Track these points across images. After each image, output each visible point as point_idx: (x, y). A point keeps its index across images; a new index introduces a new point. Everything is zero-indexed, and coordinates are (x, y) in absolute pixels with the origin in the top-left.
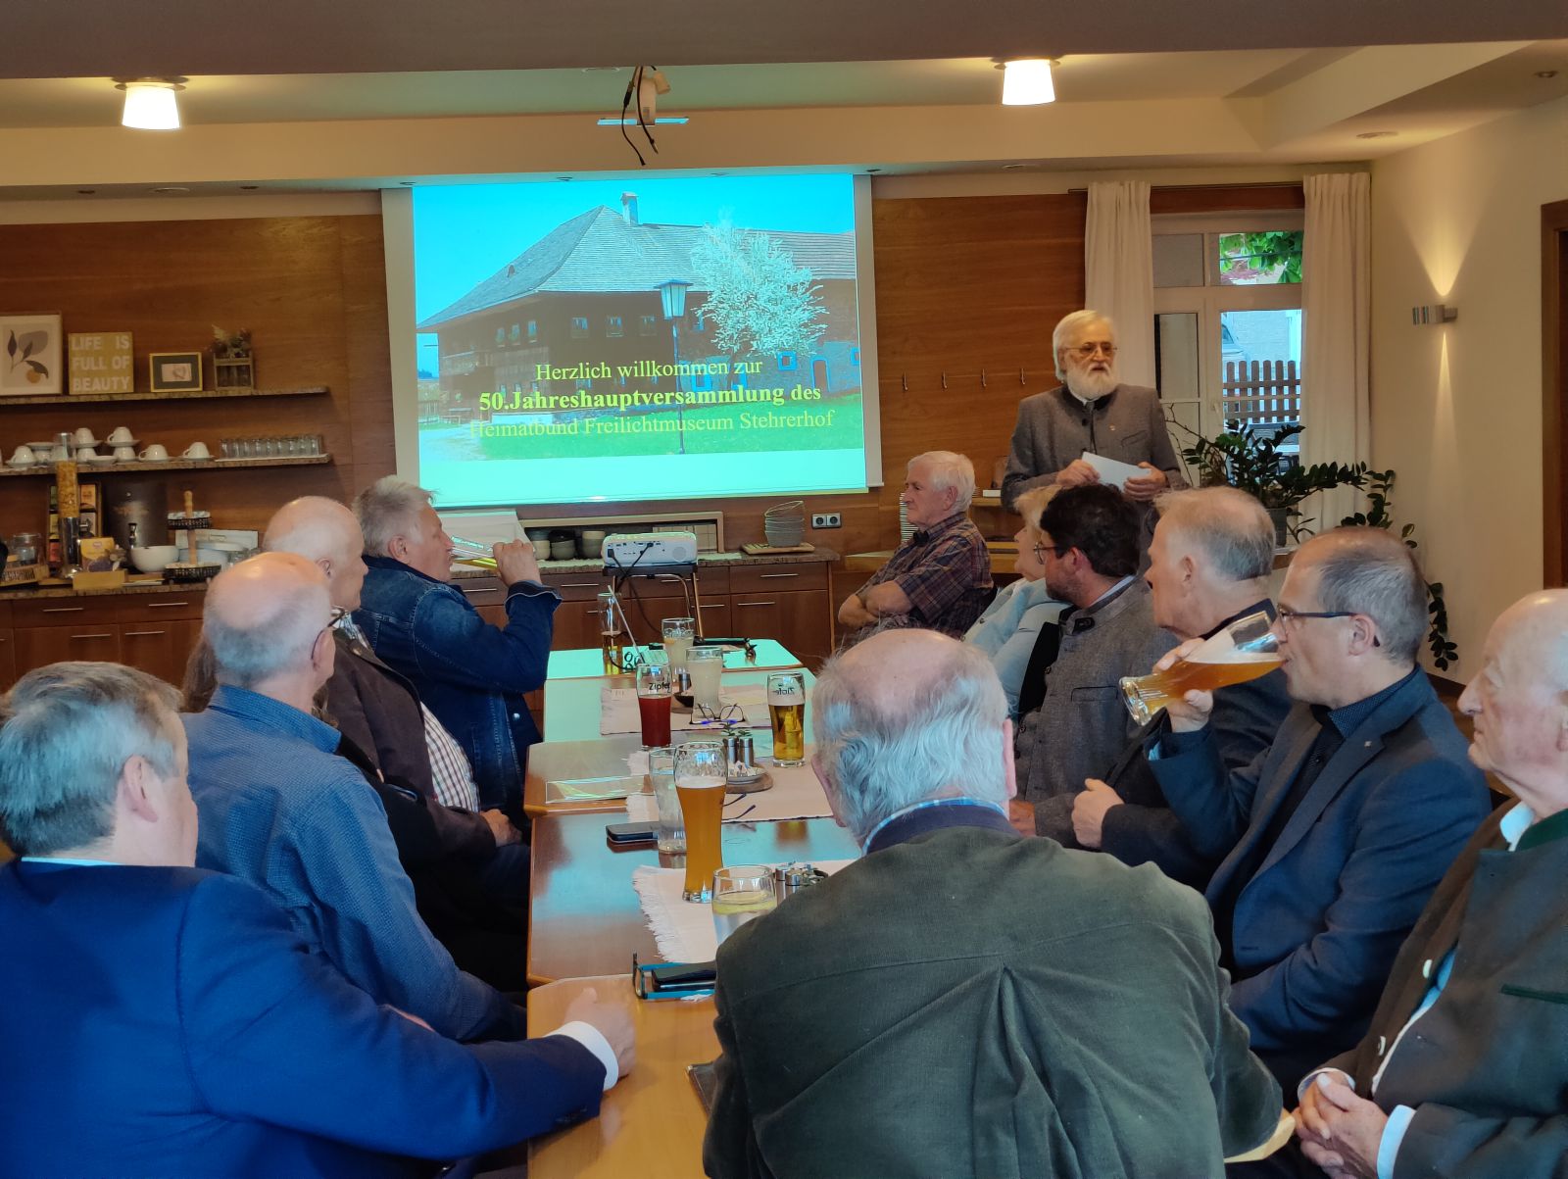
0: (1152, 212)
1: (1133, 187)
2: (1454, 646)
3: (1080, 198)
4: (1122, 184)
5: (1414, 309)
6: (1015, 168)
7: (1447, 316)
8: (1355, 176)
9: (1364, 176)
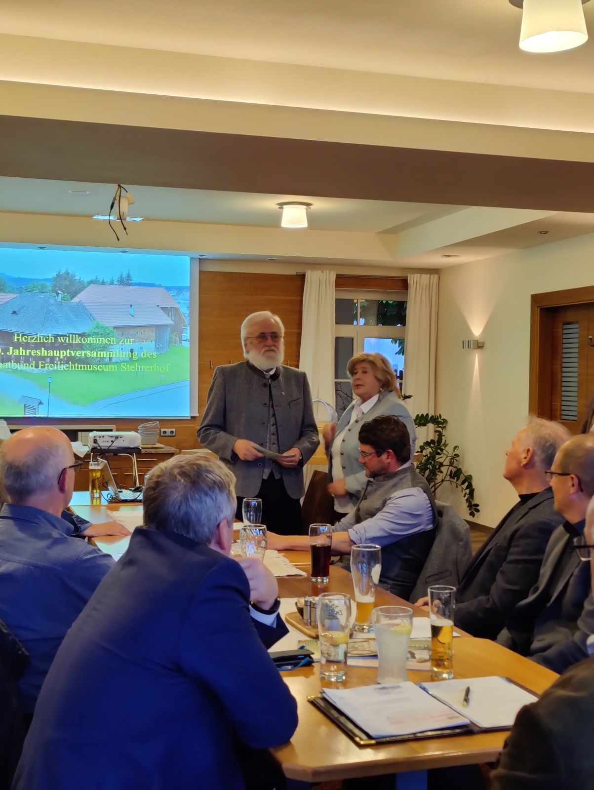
0: (336, 287)
1: (328, 273)
2: (477, 505)
3: (302, 277)
4: (323, 272)
5: (463, 341)
6: (273, 261)
7: (480, 346)
8: (432, 276)
9: (436, 276)
